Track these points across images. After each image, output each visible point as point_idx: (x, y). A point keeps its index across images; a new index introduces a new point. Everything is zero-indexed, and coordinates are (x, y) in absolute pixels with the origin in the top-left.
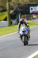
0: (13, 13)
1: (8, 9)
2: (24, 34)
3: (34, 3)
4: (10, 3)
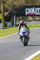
0: (7, 15)
1: (2, 11)
2: (24, 35)
3: (30, 5)
4: (5, 5)
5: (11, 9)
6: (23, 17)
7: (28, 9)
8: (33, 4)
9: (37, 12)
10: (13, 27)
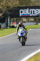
2: (22, 35)
5: (5, 10)
6: (17, 18)
7: (22, 10)
8: (27, 5)
9: (31, 13)
10: (7, 28)
